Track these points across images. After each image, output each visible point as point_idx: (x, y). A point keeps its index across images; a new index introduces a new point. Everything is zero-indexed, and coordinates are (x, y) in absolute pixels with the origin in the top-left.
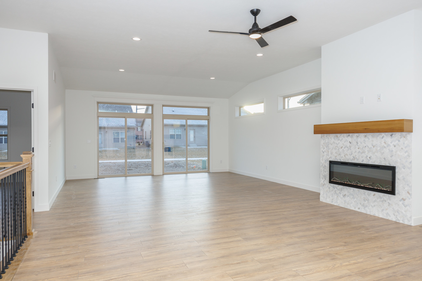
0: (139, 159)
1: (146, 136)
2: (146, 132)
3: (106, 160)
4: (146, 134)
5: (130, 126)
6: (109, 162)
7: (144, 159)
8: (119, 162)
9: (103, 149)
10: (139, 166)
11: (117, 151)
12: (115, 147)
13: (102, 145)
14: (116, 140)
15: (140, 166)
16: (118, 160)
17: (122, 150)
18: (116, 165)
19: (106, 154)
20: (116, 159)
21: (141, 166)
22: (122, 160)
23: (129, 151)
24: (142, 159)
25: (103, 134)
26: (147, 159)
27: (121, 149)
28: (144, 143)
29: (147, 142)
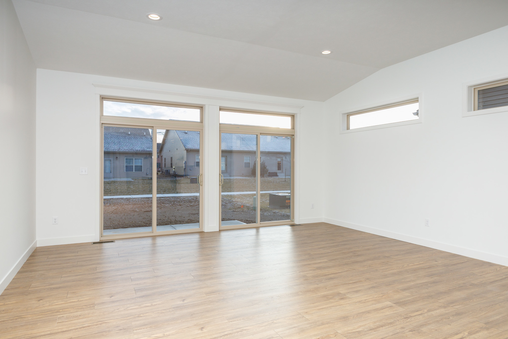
0: (161, 193)
1: (165, 164)
2: (165, 159)
3: (116, 195)
4: (165, 162)
5: (146, 151)
6: (121, 198)
7: (167, 193)
8: (134, 198)
9: (112, 180)
10: (162, 205)
11: (130, 182)
12: (127, 177)
13: (112, 175)
14: (129, 168)
15: (164, 205)
16: (132, 195)
17: (136, 181)
18: (130, 203)
19: (116, 187)
20: (128, 194)
21: (166, 205)
22: (138, 194)
23: (146, 182)
24: (164, 193)
25: (112, 160)
26: (171, 193)
27: (136, 179)
28: (162, 173)
29: (167, 171)
